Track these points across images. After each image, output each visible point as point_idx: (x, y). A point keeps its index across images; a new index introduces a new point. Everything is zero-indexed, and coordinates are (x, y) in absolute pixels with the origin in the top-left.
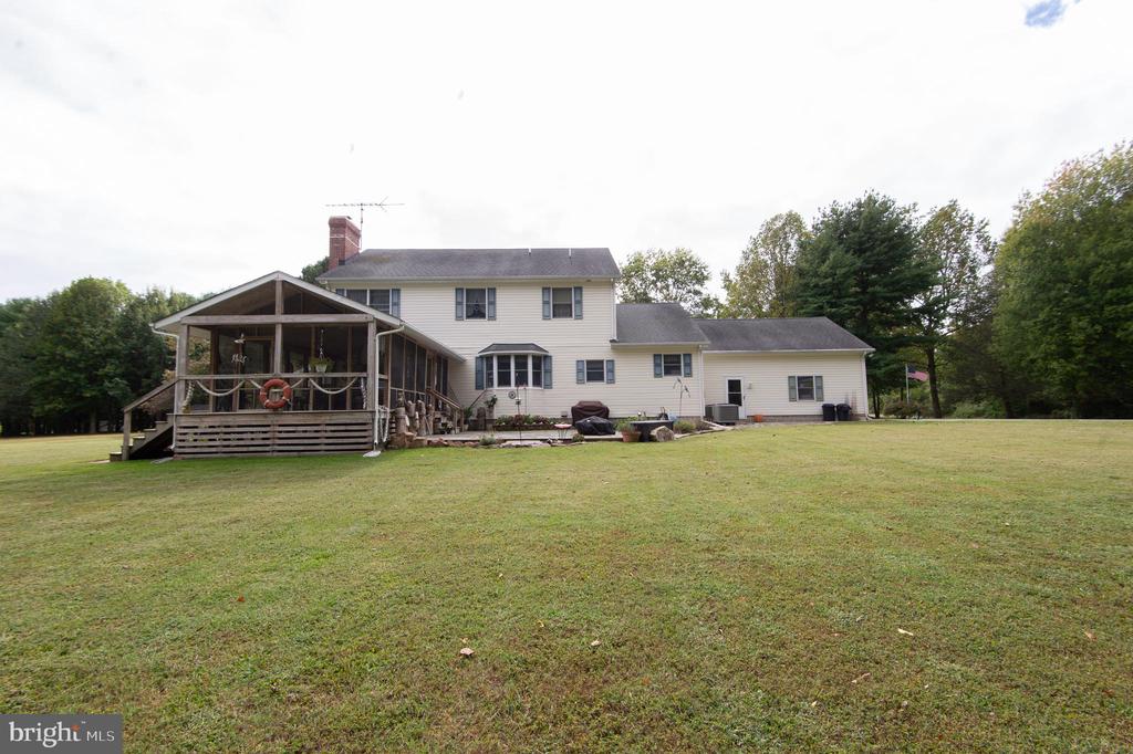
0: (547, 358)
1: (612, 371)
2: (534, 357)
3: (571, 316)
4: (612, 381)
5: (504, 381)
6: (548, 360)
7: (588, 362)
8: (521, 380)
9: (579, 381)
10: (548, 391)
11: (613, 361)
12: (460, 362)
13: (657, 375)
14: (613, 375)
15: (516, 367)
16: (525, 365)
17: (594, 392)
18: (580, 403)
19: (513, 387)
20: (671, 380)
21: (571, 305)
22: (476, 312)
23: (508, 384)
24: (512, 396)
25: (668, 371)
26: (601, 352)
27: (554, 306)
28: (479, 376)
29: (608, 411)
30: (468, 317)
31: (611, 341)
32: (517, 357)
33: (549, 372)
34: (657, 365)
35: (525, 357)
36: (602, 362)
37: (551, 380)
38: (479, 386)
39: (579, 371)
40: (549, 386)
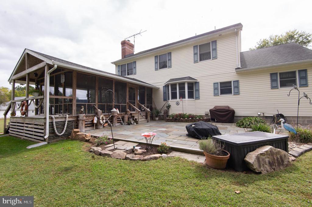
0: (197, 83)
1: (237, 87)
2: (189, 83)
3: (210, 58)
4: (237, 93)
5: (174, 96)
6: (197, 84)
7: (221, 83)
8: (182, 96)
9: (216, 95)
10: (197, 101)
11: (238, 81)
12: (157, 89)
13: (273, 87)
14: (238, 90)
15: (180, 89)
16: (184, 88)
17: (225, 101)
18: (215, 107)
19: (178, 99)
20: (286, 90)
21: (210, 52)
22: (163, 65)
23: (176, 98)
24: (178, 104)
25: (283, 84)
26: (229, 76)
27: (200, 55)
28: (165, 94)
29: (233, 112)
30: (160, 68)
31: (236, 69)
32: (180, 84)
33: (198, 90)
34: (273, 80)
35: (183, 84)
36: (230, 82)
37: (199, 94)
38: (165, 100)
39: (215, 89)
40: (198, 98)
